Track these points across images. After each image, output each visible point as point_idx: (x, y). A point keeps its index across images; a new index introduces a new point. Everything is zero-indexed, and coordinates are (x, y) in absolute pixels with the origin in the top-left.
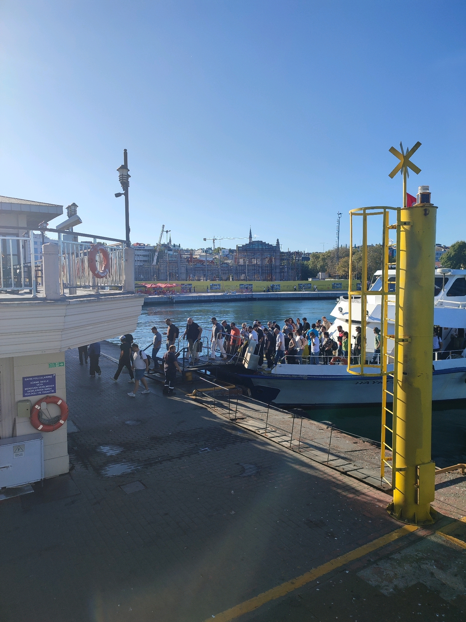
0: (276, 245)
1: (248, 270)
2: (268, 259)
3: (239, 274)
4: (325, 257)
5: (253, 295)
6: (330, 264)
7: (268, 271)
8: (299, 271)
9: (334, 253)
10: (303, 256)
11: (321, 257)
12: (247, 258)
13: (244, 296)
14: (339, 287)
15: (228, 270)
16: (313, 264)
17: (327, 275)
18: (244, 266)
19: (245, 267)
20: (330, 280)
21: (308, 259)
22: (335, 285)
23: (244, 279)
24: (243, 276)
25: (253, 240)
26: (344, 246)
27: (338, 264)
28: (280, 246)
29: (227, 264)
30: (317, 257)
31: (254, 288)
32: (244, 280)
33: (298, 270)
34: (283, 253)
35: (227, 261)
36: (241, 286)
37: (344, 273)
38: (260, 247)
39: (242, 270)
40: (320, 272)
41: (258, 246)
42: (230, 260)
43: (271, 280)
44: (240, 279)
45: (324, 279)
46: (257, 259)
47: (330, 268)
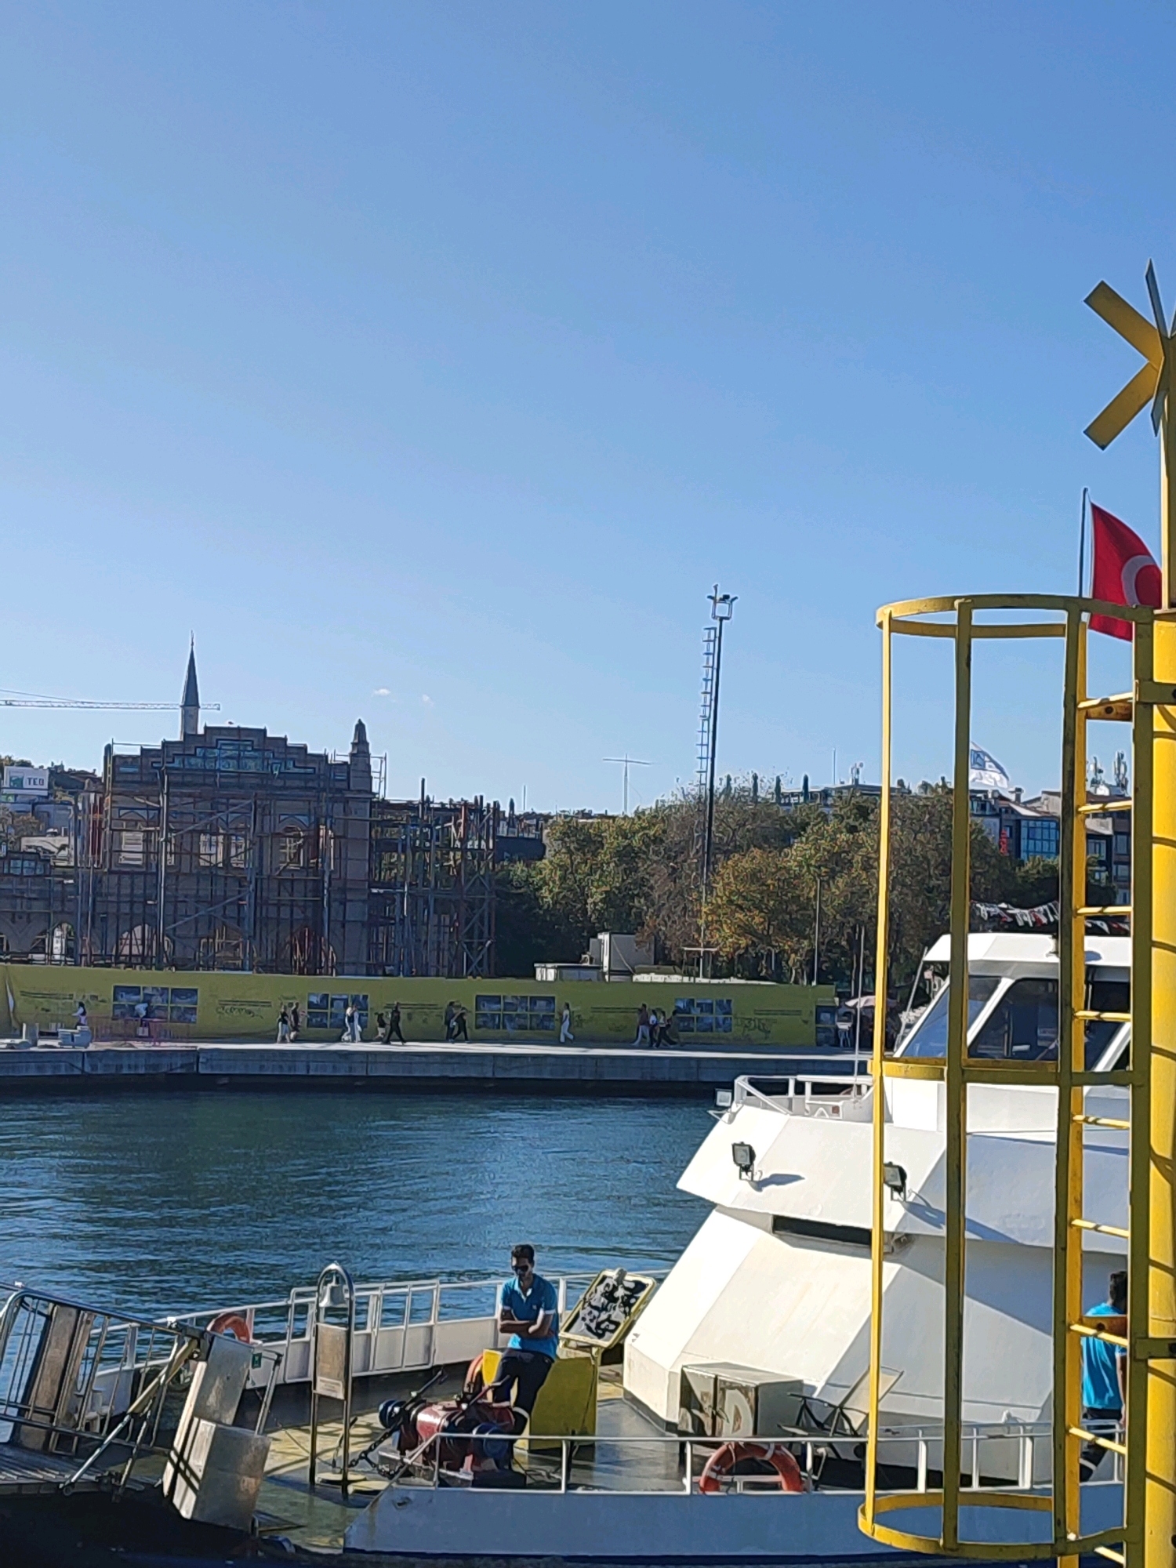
0: (347, 759)
1: (173, 901)
2: (298, 837)
3: (112, 923)
4: (636, 842)
5: (197, 1053)
6: (660, 885)
7: (298, 914)
8: (481, 918)
9: (684, 824)
10: (503, 830)
11: (611, 842)
12: (169, 830)
13: (142, 1061)
14: (718, 1025)
15: (46, 897)
16: (563, 879)
17: (647, 951)
18: (147, 872)
19: (151, 880)
20: (659, 978)
21: (534, 850)
22: (696, 1012)
23: (142, 956)
24: (134, 941)
25: (206, 720)
26: (742, 781)
27: (710, 889)
28: (375, 765)
29: (41, 857)
30: (588, 840)
31: (205, 1015)
32: (144, 961)
33: (478, 912)
34: (385, 805)
35: (36, 841)
36: (124, 1000)
37: (743, 942)
38: (252, 766)
39: (132, 903)
40: (604, 930)
41: (238, 758)
42: (55, 834)
43: (313, 967)
44: (118, 955)
45: (630, 974)
46: (227, 837)
47: (664, 912)
